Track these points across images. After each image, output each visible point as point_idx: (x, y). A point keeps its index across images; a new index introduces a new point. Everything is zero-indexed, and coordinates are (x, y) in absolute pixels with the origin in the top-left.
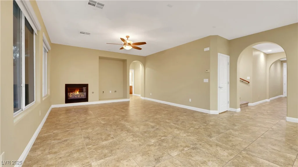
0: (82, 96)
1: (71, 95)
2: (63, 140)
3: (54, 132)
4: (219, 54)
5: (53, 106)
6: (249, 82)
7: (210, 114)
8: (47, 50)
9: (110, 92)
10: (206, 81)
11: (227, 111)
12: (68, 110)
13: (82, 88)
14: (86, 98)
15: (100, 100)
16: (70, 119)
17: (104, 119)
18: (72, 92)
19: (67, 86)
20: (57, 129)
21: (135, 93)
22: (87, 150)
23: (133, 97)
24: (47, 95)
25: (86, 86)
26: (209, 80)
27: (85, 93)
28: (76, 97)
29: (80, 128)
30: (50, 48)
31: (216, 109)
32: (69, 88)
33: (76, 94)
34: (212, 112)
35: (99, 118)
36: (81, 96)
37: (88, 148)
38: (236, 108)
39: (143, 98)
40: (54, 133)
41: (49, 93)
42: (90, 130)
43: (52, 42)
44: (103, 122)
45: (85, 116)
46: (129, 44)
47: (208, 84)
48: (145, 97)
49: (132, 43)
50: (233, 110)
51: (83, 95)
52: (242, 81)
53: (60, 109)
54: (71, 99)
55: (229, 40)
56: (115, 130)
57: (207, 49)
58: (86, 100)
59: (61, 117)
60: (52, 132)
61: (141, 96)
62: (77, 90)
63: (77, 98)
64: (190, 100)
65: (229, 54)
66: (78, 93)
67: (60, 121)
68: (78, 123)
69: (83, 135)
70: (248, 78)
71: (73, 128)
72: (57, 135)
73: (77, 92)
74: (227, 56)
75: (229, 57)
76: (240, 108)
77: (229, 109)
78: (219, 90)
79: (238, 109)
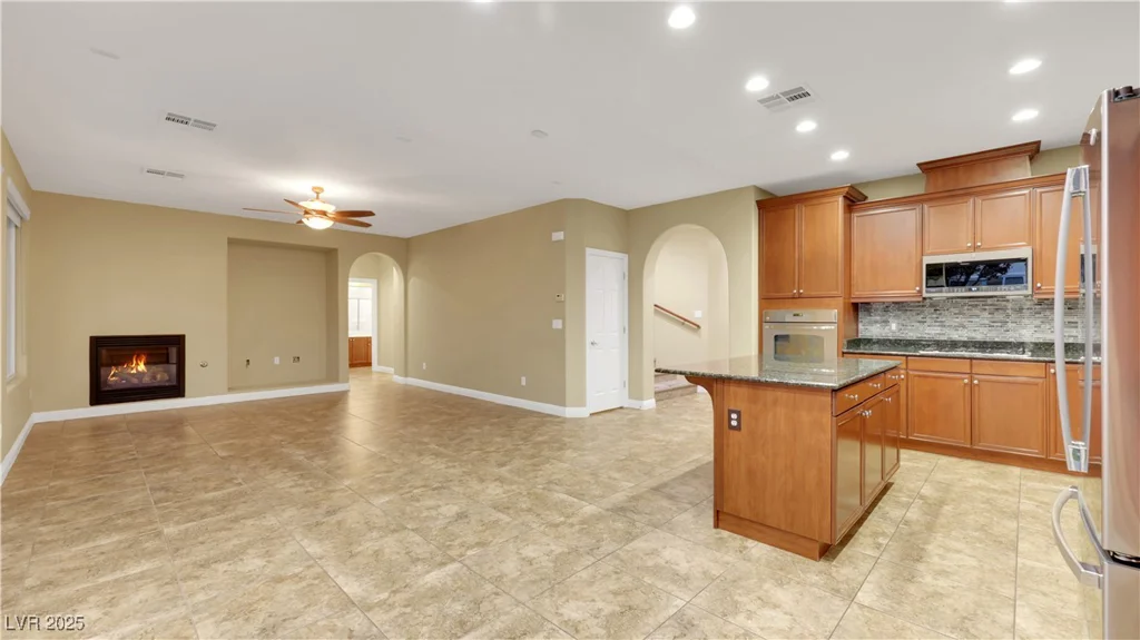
0: (159, 377)
1: (113, 376)
2: (85, 498)
3: (52, 484)
4: (589, 251)
5: (39, 417)
6: (698, 326)
7: (566, 418)
8: (16, 221)
9: (277, 360)
10: (557, 324)
11: (621, 408)
12: (100, 429)
13: (167, 349)
14: (175, 383)
15: (231, 390)
16: (108, 452)
17: (231, 444)
18: (117, 365)
19: (97, 344)
20: (63, 477)
21: (379, 364)
22: (156, 511)
23: (374, 376)
24: (15, 378)
25: (178, 341)
26: (564, 324)
27: (173, 368)
28: (135, 381)
29: (143, 470)
30: (26, 213)
31: (582, 403)
32: (107, 350)
33: (134, 371)
34: (570, 412)
35: (213, 445)
36: (154, 378)
37: (158, 508)
38: (642, 399)
39: (400, 380)
40: (52, 487)
41: (24, 371)
42: (174, 473)
43: (35, 186)
44: (224, 454)
45: (166, 440)
46: (324, 213)
47: (562, 335)
48: (406, 376)
49: (331, 209)
50: (634, 404)
51: (162, 375)
52: (684, 323)
53: (65, 426)
54: (115, 388)
55: (627, 209)
56: (255, 467)
57: (558, 236)
58: (177, 390)
59: (76, 448)
60: (47, 484)
61: (396, 373)
62: (138, 358)
63: (141, 386)
64: (523, 381)
65: (625, 249)
66: (142, 367)
67: (69, 458)
68: (135, 459)
69: (148, 486)
70: (697, 315)
71: (117, 472)
72: (64, 489)
73: (137, 364)
74: (619, 254)
75: (626, 257)
76: (654, 400)
77: (627, 403)
78: (589, 351)
79: (649, 403)
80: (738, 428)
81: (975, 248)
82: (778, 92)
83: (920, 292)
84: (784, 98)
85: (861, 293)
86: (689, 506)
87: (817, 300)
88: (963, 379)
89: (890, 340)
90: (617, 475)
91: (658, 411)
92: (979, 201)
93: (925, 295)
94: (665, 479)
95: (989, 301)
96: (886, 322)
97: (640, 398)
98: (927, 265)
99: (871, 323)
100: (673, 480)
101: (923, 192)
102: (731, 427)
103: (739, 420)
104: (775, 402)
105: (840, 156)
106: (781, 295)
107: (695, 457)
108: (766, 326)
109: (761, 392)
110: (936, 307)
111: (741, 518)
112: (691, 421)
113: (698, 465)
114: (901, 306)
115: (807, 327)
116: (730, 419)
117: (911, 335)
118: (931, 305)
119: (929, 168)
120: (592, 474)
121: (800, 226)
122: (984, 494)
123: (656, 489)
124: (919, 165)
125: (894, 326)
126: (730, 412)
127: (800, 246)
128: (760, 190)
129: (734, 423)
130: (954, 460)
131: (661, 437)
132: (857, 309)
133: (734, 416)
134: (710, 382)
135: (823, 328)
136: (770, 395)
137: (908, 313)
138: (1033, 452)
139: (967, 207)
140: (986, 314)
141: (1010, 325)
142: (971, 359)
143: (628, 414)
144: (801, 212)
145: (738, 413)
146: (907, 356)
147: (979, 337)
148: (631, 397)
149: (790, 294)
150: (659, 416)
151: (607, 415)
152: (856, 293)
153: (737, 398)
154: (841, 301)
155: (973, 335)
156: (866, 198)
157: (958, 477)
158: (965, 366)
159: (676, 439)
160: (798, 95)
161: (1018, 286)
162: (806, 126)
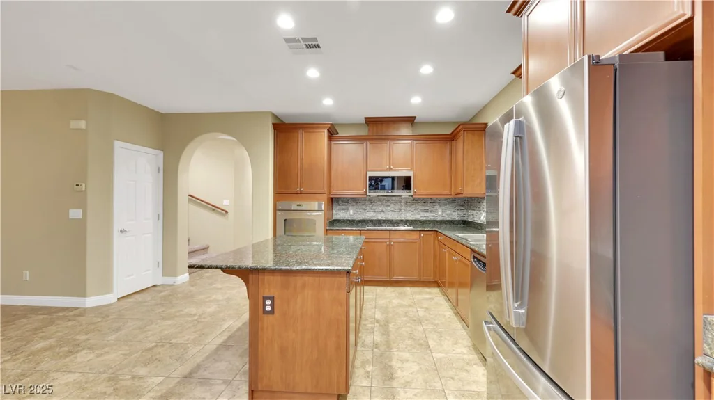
4: (117, 144)
6: (226, 212)
7: (85, 309)
10: (75, 214)
11: (155, 286)
26: (84, 214)
31: (107, 288)
34: (91, 302)
47: (82, 224)
50: (168, 280)
52: (214, 210)
55: (163, 112)
57: (78, 124)
64: (27, 275)
65: (160, 146)
70: (225, 203)
74: (153, 150)
75: (161, 154)
76: (188, 274)
77: (160, 280)
78: (118, 240)
79: (184, 277)
80: (272, 312)
81: (390, 169)
82: (299, 36)
83: (366, 192)
84: (303, 43)
85: (336, 192)
86: (223, 387)
87: (310, 195)
88: (386, 242)
89: (349, 220)
90: (142, 371)
91: (192, 283)
92: (392, 143)
93: (368, 194)
94: (199, 360)
95: (393, 198)
96: (347, 210)
97: (175, 275)
98: (370, 177)
99: (340, 210)
100: (207, 358)
101: (367, 134)
102: (265, 312)
103: (272, 305)
104: (304, 286)
105: (328, 102)
106: (289, 191)
107: (226, 325)
108: (279, 213)
109: (292, 279)
110: (371, 200)
111: (274, 392)
112: (221, 289)
113: (229, 334)
114: (355, 200)
115: (304, 213)
116: (265, 305)
117: (360, 217)
118: (369, 200)
119: (370, 121)
120: (110, 380)
121: (301, 145)
122: (402, 309)
123: (188, 377)
124: (365, 118)
125: (351, 212)
126: (265, 299)
127: (302, 159)
128: (275, 116)
129: (268, 308)
130: (382, 288)
131: (193, 310)
132: (333, 201)
133: (268, 302)
134: (245, 274)
135: (314, 214)
136: (300, 280)
137: (358, 204)
138: (415, 278)
139: (385, 146)
140: (392, 205)
141: (403, 211)
142: (390, 230)
143: (161, 292)
144: (302, 136)
145: (272, 299)
146: (360, 230)
147: (390, 217)
148: (164, 274)
149: (294, 191)
150: (192, 288)
151: (138, 297)
152: (334, 192)
153: (270, 286)
154: (325, 197)
155: (387, 216)
156: (338, 133)
157: (388, 300)
158: (387, 235)
159: (209, 310)
160: (313, 45)
161: (408, 191)
162: (313, 73)
